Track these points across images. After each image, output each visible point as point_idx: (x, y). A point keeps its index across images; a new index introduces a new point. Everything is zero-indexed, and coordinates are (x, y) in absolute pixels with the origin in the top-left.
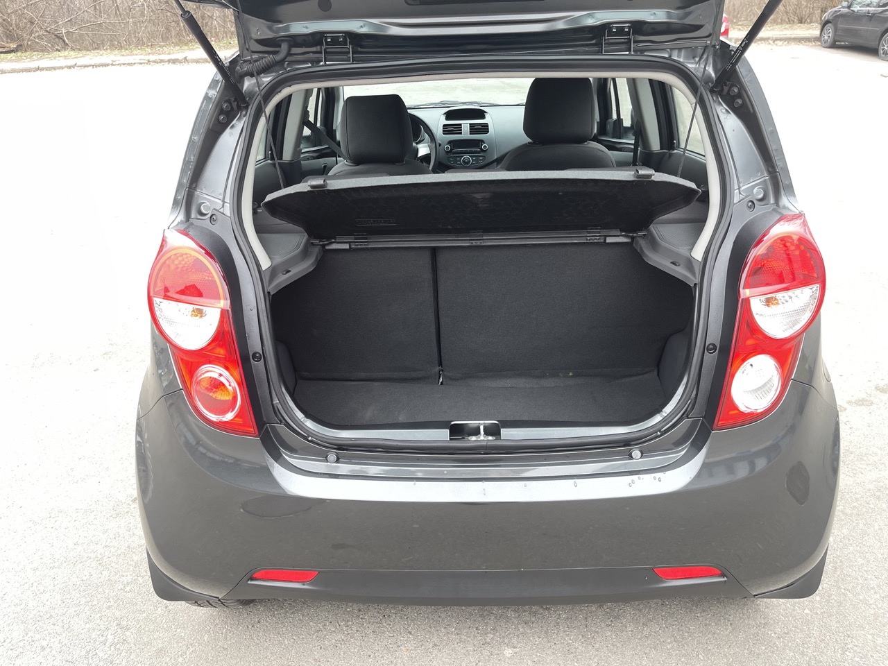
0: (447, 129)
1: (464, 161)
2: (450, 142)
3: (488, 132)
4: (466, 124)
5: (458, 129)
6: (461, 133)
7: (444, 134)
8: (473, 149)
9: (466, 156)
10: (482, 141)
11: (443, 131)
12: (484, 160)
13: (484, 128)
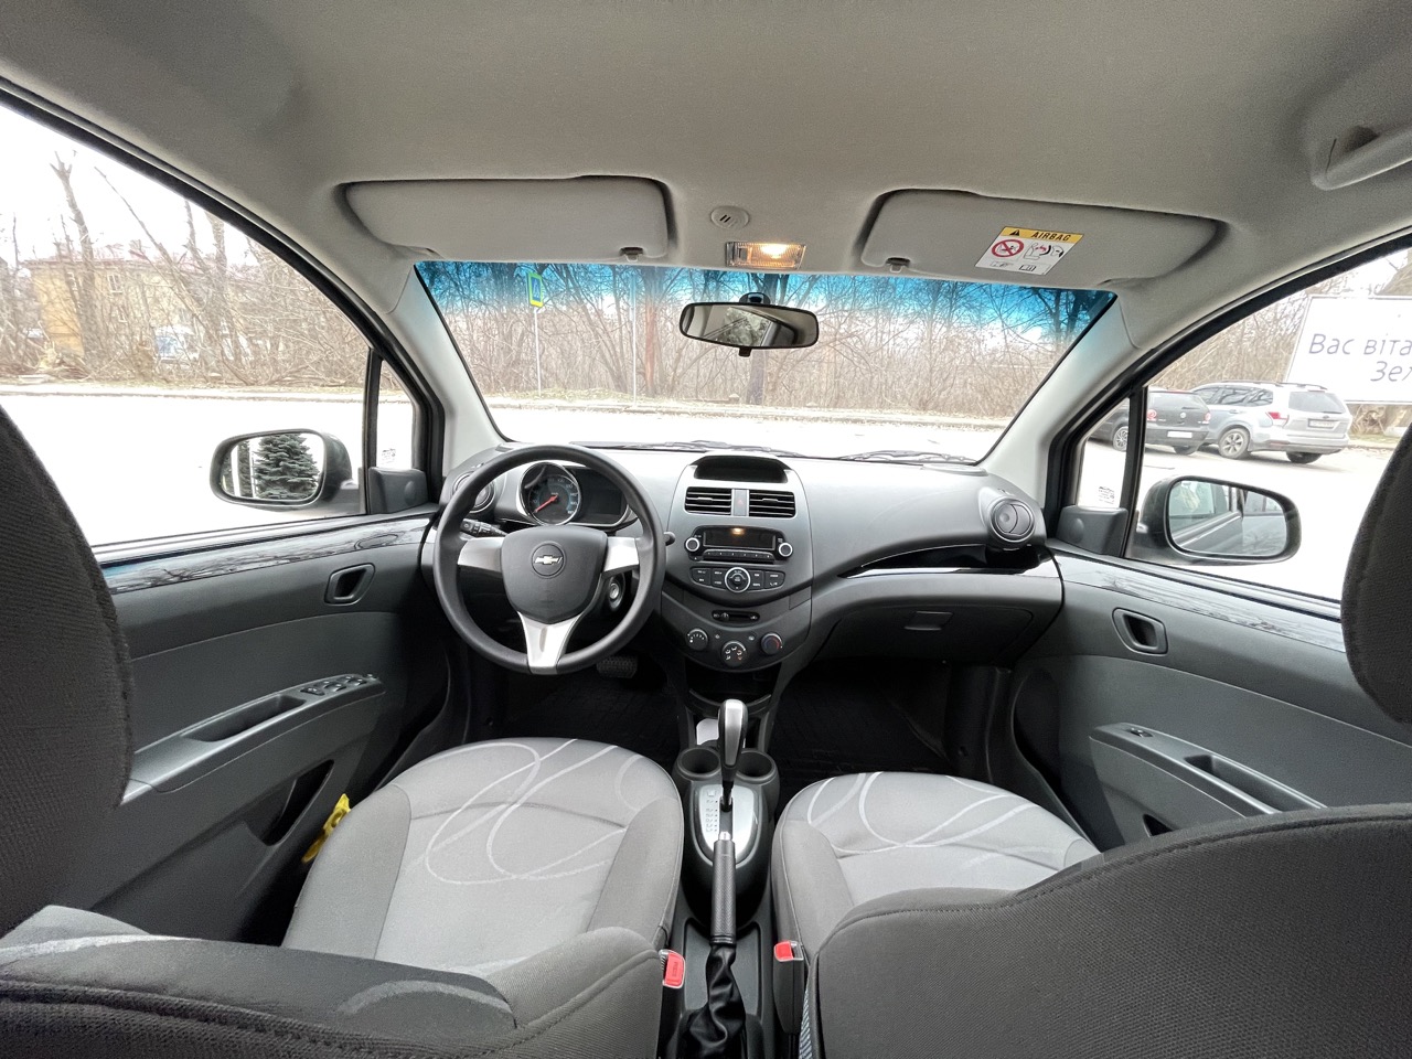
0: (695, 499)
1: (731, 581)
2: (699, 531)
3: (793, 512)
4: (741, 490)
5: (721, 501)
6: (729, 510)
7: (687, 508)
8: (757, 553)
9: (738, 569)
10: (779, 535)
11: (687, 501)
12: (781, 581)
13: (785, 505)
